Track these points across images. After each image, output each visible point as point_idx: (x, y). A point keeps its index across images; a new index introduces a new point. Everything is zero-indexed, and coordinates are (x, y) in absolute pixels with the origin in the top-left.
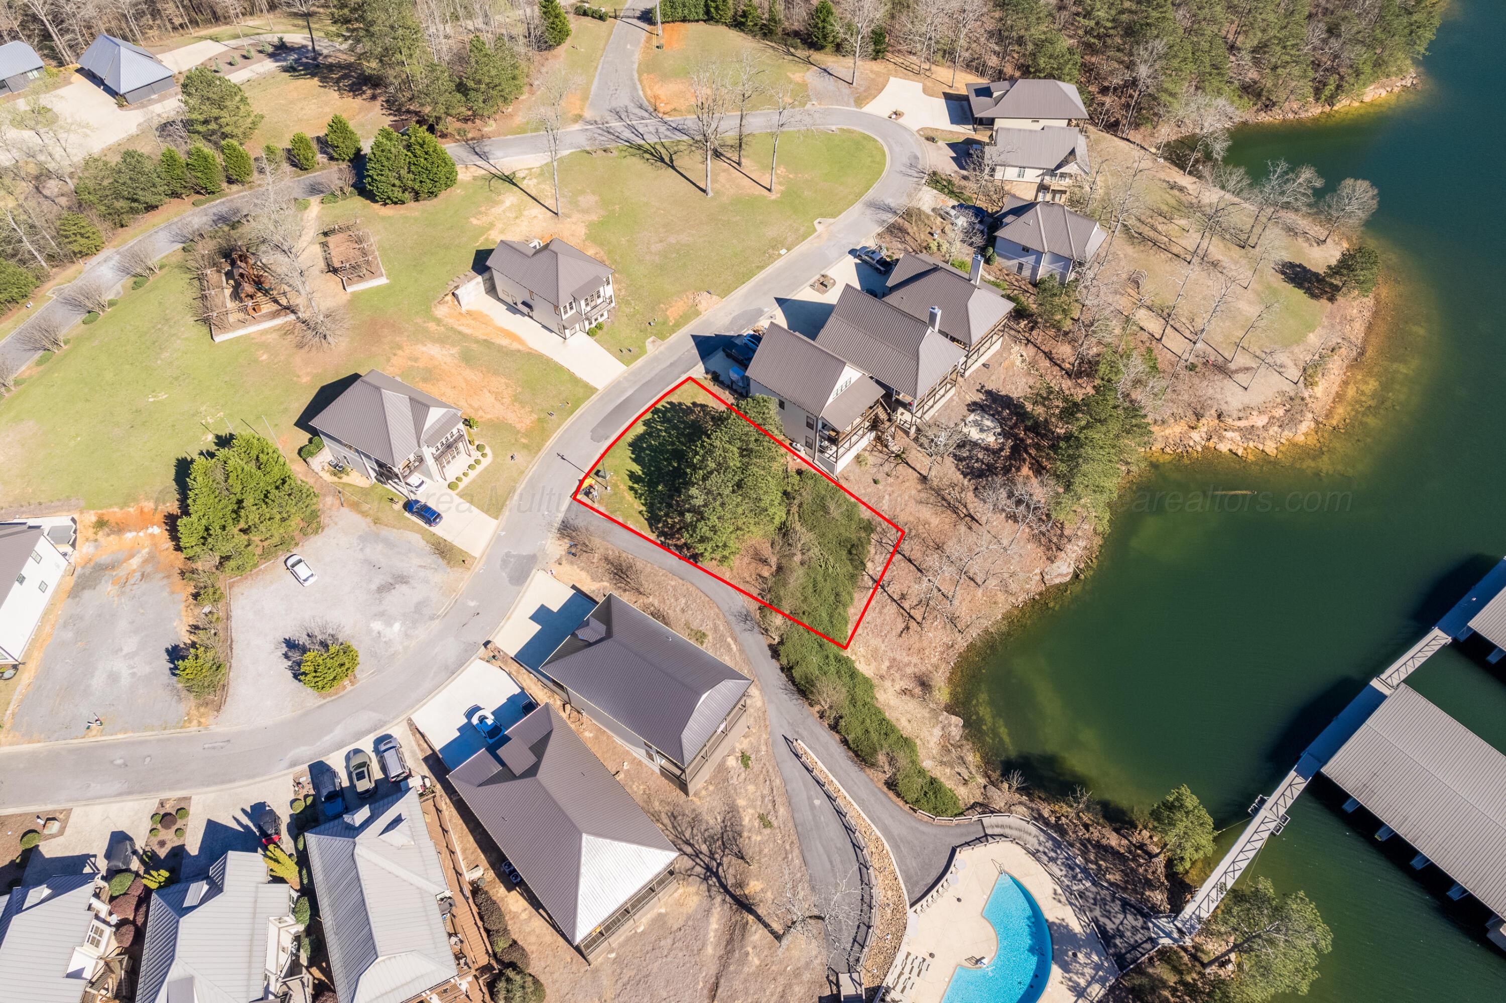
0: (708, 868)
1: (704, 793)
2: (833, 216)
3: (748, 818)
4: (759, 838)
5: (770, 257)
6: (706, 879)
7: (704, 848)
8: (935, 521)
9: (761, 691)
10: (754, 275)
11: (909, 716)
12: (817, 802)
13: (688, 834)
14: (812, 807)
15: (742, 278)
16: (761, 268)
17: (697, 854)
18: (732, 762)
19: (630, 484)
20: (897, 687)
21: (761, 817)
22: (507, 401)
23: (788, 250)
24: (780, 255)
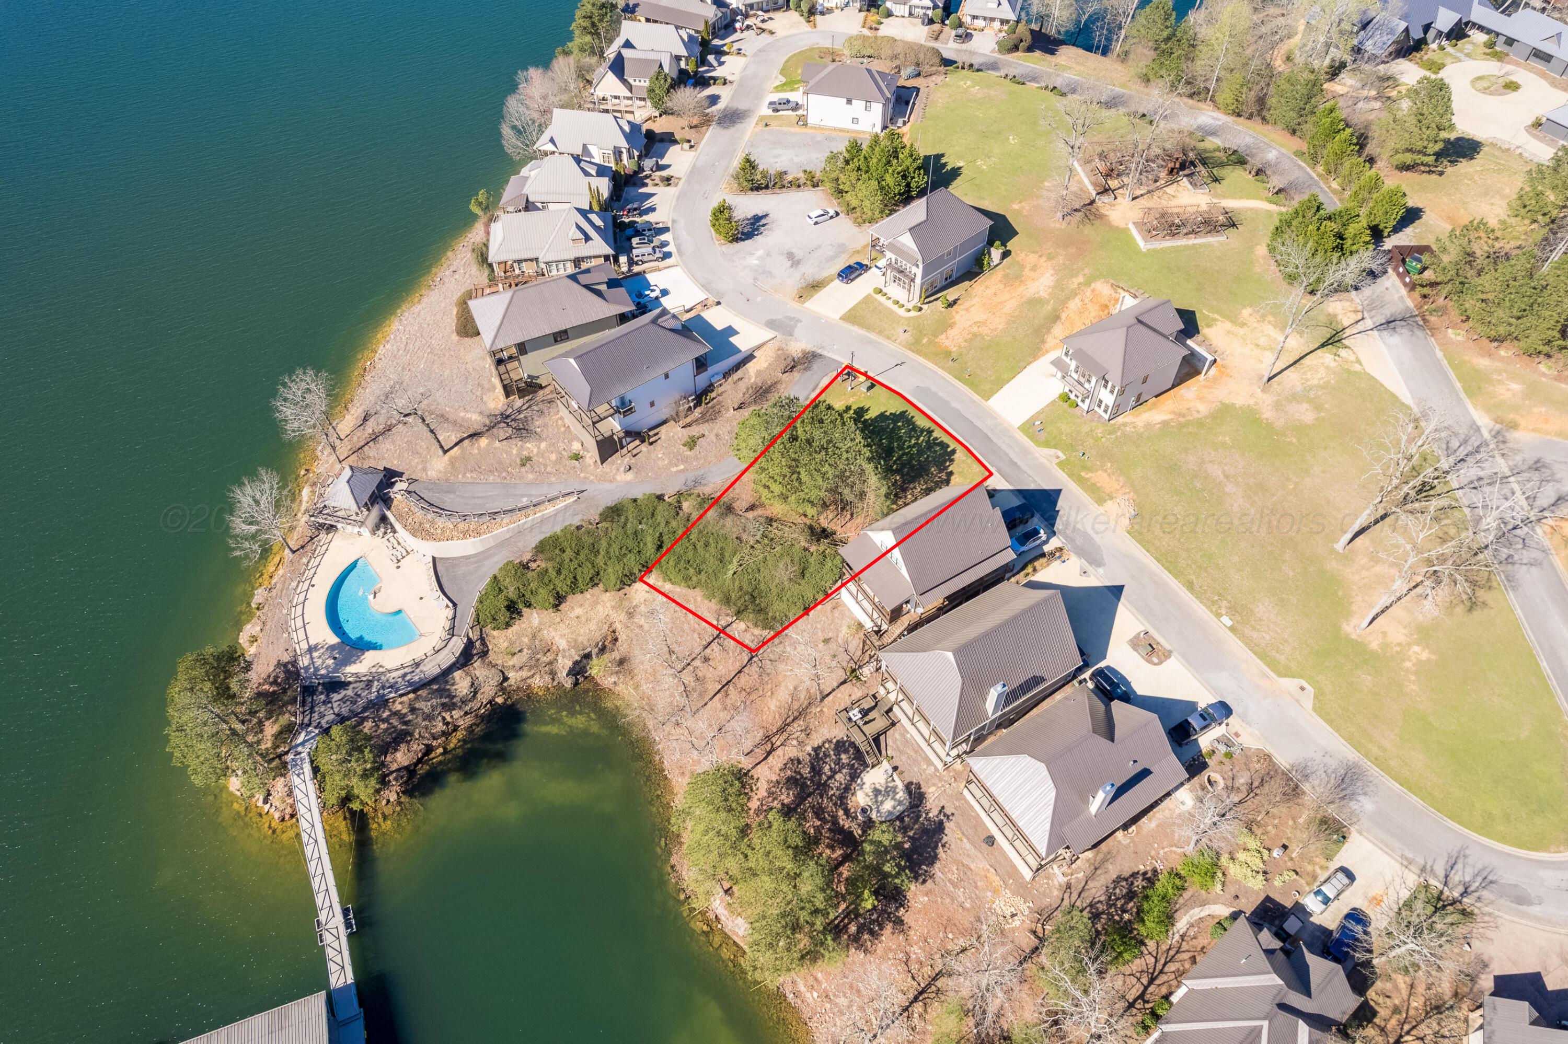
0: (508, 416)
1: (560, 422)
2: (1320, 709)
3: (530, 447)
4: (514, 452)
5: (1214, 602)
6: (502, 414)
7: (522, 416)
8: (773, 705)
9: (628, 483)
10: (1176, 576)
11: (583, 619)
12: (525, 500)
13: (535, 408)
14: (523, 496)
15: (1167, 559)
16: (1190, 586)
17: (520, 412)
18: (576, 446)
19: (854, 407)
20: (618, 626)
21: (529, 459)
22: (975, 329)
23: (1232, 629)
24: (1218, 615)
